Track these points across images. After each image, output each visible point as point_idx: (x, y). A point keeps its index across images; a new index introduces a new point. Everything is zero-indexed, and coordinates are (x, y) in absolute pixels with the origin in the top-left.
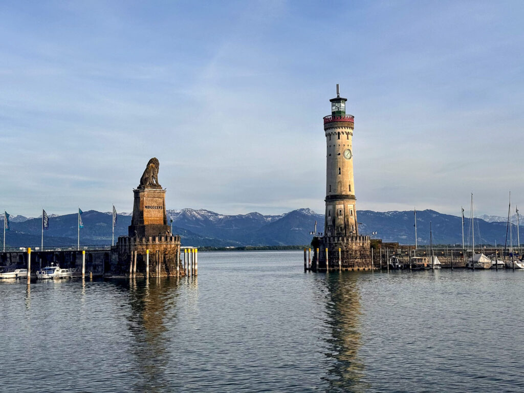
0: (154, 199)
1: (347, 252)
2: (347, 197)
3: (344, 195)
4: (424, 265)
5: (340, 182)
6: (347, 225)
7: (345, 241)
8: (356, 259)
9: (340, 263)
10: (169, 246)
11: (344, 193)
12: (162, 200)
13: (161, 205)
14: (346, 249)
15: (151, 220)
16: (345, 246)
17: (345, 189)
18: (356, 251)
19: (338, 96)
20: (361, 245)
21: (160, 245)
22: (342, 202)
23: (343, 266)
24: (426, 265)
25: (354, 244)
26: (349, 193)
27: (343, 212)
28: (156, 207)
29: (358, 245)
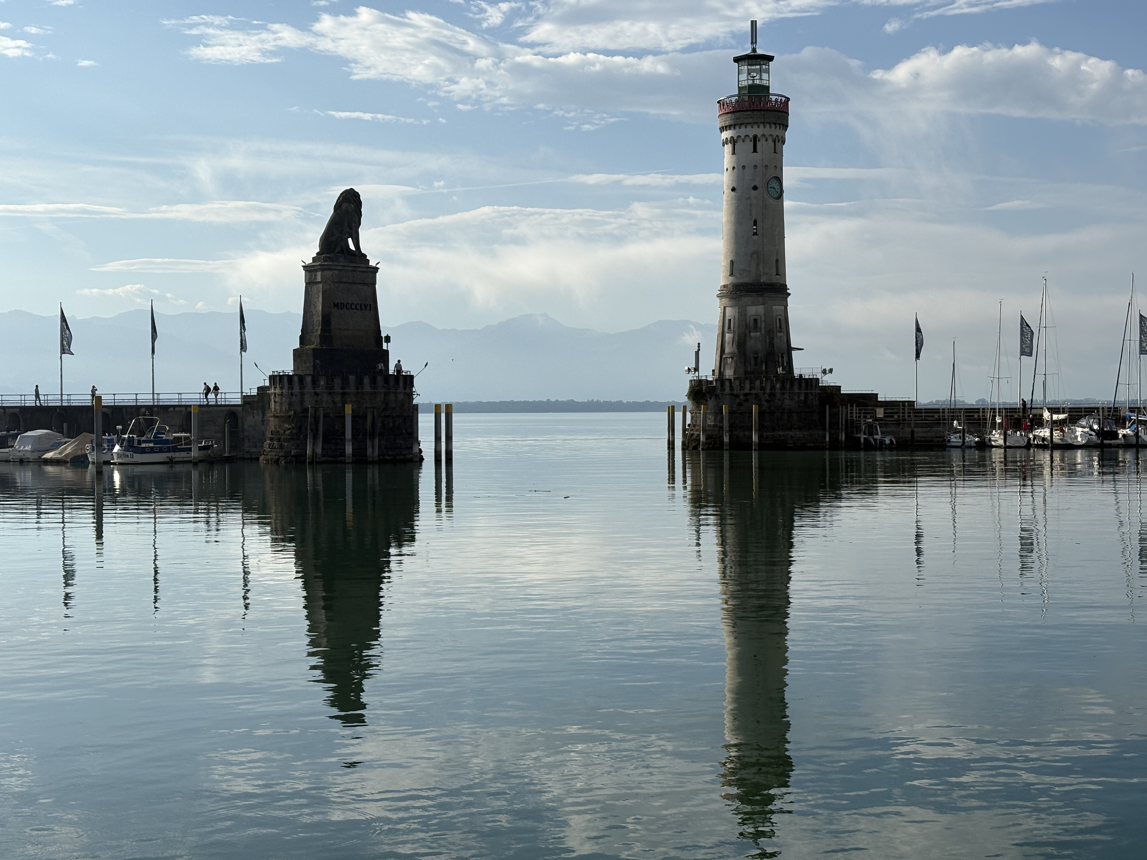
0: (354, 287)
1: (772, 414)
2: (771, 288)
3: (765, 284)
5: (756, 252)
6: (769, 353)
7: (768, 389)
8: (790, 430)
9: (755, 439)
10: (392, 397)
11: (763, 280)
12: (370, 290)
13: (369, 302)
14: (770, 407)
15: (347, 337)
16: (767, 401)
17: (768, 269)
18: (790, 411)
19: (754, 50)
20: (802, 398)
21: (373, 395)
22: (761, 299)
25: (786, 396)
26: (775, 279)
27: (760, 324)
28: (358, 307)
29: (796, 398)
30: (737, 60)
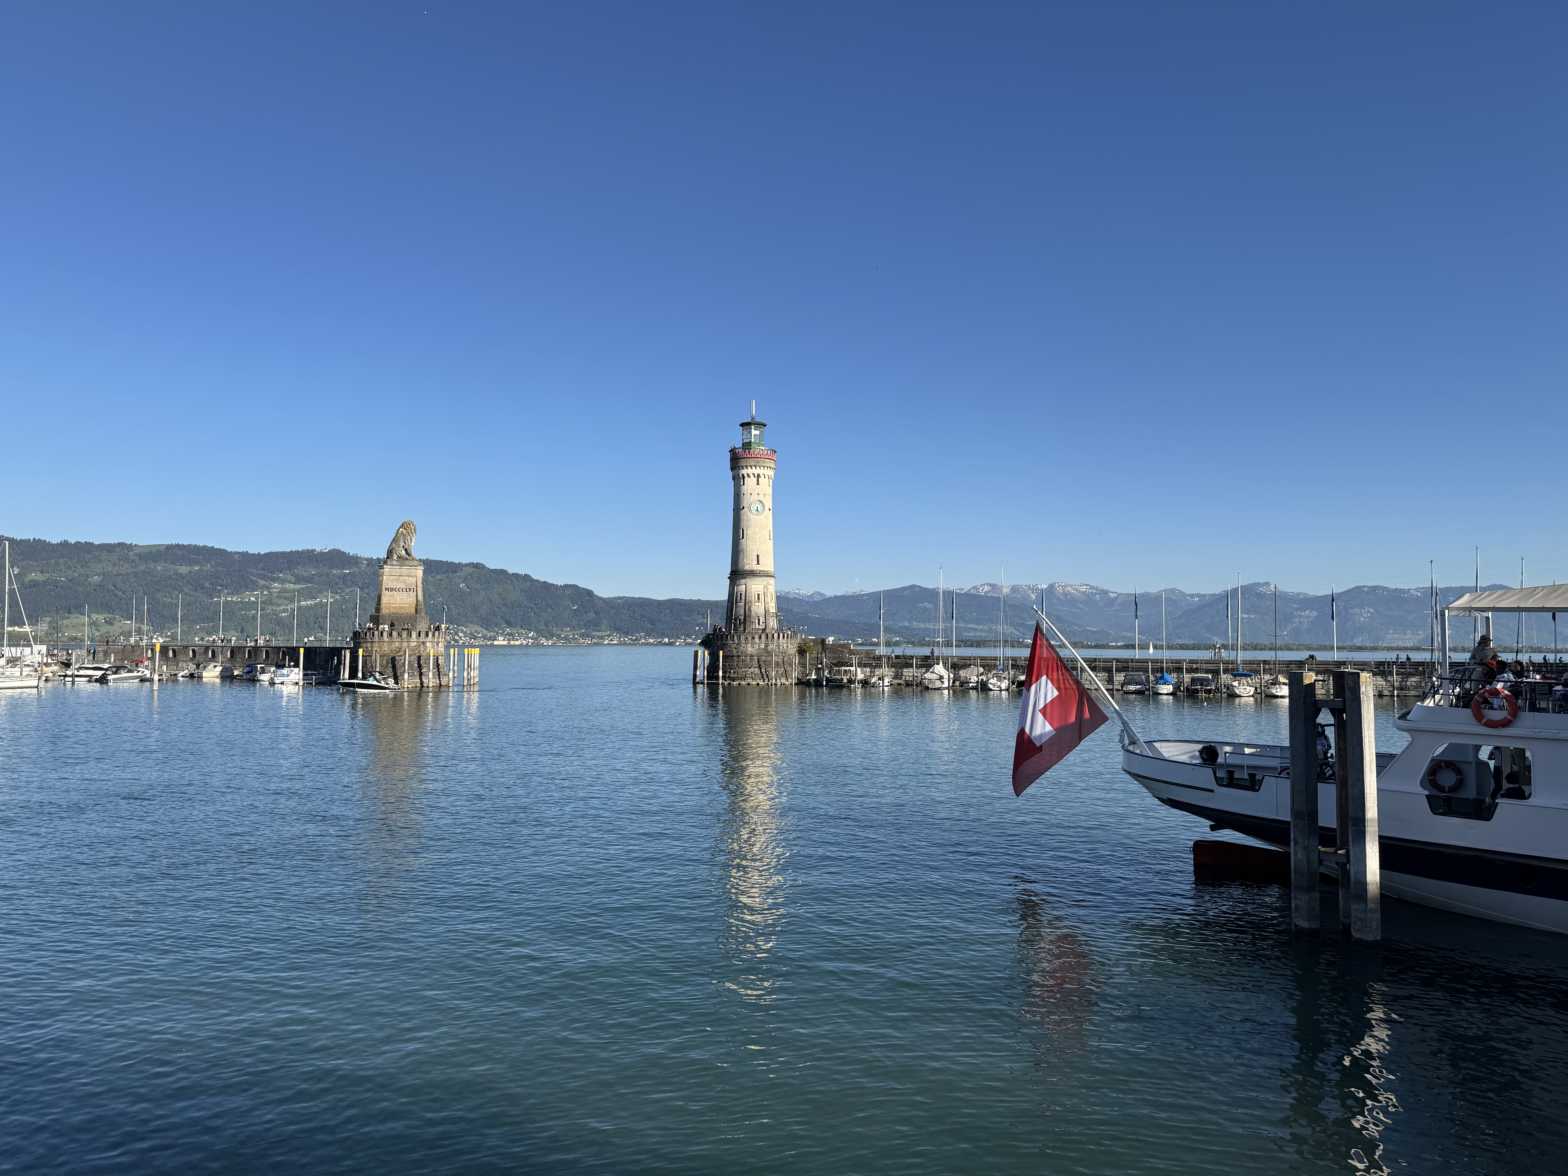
0: (401, 578)
1: (739, 656)
2: (753, 574)
3: (746, 571)
4: (842, 679)
5: (741, 550)
6: (747, 616)
7: (736, 641)
8: (750, 668)
9: (721, 674)
10: (405, 644)
11: (747, 568)
12: (414, 580)
13: (413, 586)
14: (737, 652)
15: (394, 608)
16: (735, 648)
17: (749, 561)
18: (752, 656)
19: (753, 419)
20: (763, 646)
21: (391, 642)
22: (744, 581)
23: (724, 678)
24: (845, 681)
25: (749, 645)
26: (755, 567)
27: (743, 598)
28: (404, 590)
29: (757, 647)
30: (742, 425)
